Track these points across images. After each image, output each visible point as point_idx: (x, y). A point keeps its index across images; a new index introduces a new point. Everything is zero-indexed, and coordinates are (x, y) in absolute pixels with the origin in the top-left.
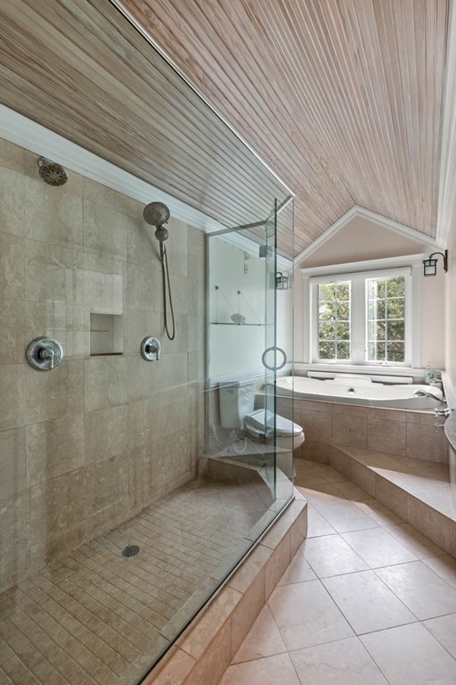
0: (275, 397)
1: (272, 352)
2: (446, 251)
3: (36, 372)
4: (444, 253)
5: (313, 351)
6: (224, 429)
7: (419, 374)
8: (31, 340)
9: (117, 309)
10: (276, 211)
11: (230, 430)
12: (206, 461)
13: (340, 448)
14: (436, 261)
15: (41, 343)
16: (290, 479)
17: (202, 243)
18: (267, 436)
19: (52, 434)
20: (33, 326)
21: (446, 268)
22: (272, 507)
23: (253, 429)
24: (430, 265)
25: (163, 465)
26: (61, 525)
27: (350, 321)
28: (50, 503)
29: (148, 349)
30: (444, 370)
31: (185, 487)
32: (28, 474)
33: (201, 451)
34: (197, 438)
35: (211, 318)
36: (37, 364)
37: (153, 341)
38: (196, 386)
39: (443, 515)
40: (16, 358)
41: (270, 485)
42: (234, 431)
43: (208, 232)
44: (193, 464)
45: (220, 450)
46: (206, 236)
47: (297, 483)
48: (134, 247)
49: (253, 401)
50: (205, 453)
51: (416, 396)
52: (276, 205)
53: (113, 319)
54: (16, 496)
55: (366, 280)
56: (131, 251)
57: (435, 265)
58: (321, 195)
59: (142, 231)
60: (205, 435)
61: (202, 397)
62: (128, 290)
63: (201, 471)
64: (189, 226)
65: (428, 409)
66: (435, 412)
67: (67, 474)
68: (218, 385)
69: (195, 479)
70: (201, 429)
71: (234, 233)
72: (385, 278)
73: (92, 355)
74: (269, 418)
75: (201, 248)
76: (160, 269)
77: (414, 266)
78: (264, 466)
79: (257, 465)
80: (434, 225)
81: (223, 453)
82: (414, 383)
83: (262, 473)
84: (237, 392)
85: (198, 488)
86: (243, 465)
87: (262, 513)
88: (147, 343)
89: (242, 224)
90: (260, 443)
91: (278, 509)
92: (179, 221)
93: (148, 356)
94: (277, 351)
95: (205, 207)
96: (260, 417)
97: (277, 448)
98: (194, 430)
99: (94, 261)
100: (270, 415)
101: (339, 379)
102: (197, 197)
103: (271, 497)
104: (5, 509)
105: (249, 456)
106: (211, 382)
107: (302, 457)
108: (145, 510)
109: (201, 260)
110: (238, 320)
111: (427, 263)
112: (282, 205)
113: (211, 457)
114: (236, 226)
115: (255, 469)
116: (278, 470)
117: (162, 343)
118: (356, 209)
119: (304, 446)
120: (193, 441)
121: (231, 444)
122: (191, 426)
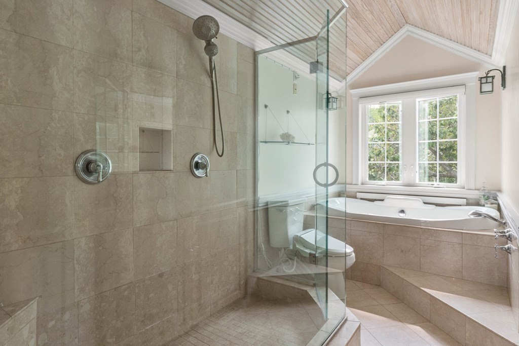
0: (327, 217)
1: (323, 168)
2: (504, 67)
3: (85, 186)
4: (502, 70)
5: (363, 173)
6: (273, 248)
7: (474, 195)
8: (80, 152)
9: (167, 124)
10: (328, 24)
11: (279, 249)
12: (255, 279)
13: (391, 269)
14: (493, 77)
15: (90, 156)
16: (342, 300)
17: (251, 61)
18: (317, 255)
19: (100, 248)
20: (82, 138)
21: (504, 85)
22: (324, 328)
23: (302, 248)
24: (487, 83)
25: (212, 283)
26: (110, 340)
27: (400, 142)
28: (98, 317)
29: (197, 166)
30: (500, 191)
31: (234, 305)
32: (77, 288)
33: (249, 270)
34: (246, 257)
35: (261, 137)
36: (85, 177)
37: (203, 157)
38: (245, 205)
39: (507, 340)
40: (64, 171)
41: (321, 305)
42: (283, 250)
43: (257, 49)
44: (242, 282)
45: (269, 269)
46: (255, 54)
47: (349, 304)
48: (184, 62)
49: (302, 221)
50: (254, 271)
51: (472, 217)
52: (328, 17)
53: (162, 134)
54: (63, 310)
55: (417, 100)
56: (181, 67)
57: (492, 82)
58: (372, 13)
59: (191, 46)
60: (254, 254)
61: (251, 215)
62: (177, 106)
63: (250, 290)
64: (239, 43)
65: (484, 230)
66: (494, 232)
67: (115, 289)
68: (267, 204)
69: (244, 297)
70: (250, 247)
71: (281, 50)
72: (437, 97)
73: (140, 171)
74: (319, 237)
75: (251, 66)
76: (209, 85)
77: (468, 85)
78: (314, 285)
79: (307, 285)
80: (490, 40)
81: (272, 272)
82: (468, 204)
83: (312, 293)
84: (286, 212)
85: (248, 307)
86: (292, 285)
87: (313, 334)
88: (196, 159)
89: (290, 41)
90: (310, 263)
91: (330, 330)
92: (228, 38)
93: (197, 172)
94: (329, 167)
95: (254, 24)
96: (310, 236)
97: (329, 268)
98: (243, 248)
99: (143, 75)
100: (321, 235)
101: (390, 201)
102: (248, 14)
103: (323, 317)
104: (53, 322)
105: (298, 275)
106: (260, 201)
107: (352, 279)
108: (194, 328)
109: (250, 77)
110: (287, 139)
111: (484, 80)
112: (334, 17)
113: (261, 276)
114: (284, 43)
115: (305, 288)
116: (329, 290)
117: (210, 160)
118: (407, 28)
119: (354, 267)
120: (243, 259)
121: (280, 264)
122: (239, 244)
